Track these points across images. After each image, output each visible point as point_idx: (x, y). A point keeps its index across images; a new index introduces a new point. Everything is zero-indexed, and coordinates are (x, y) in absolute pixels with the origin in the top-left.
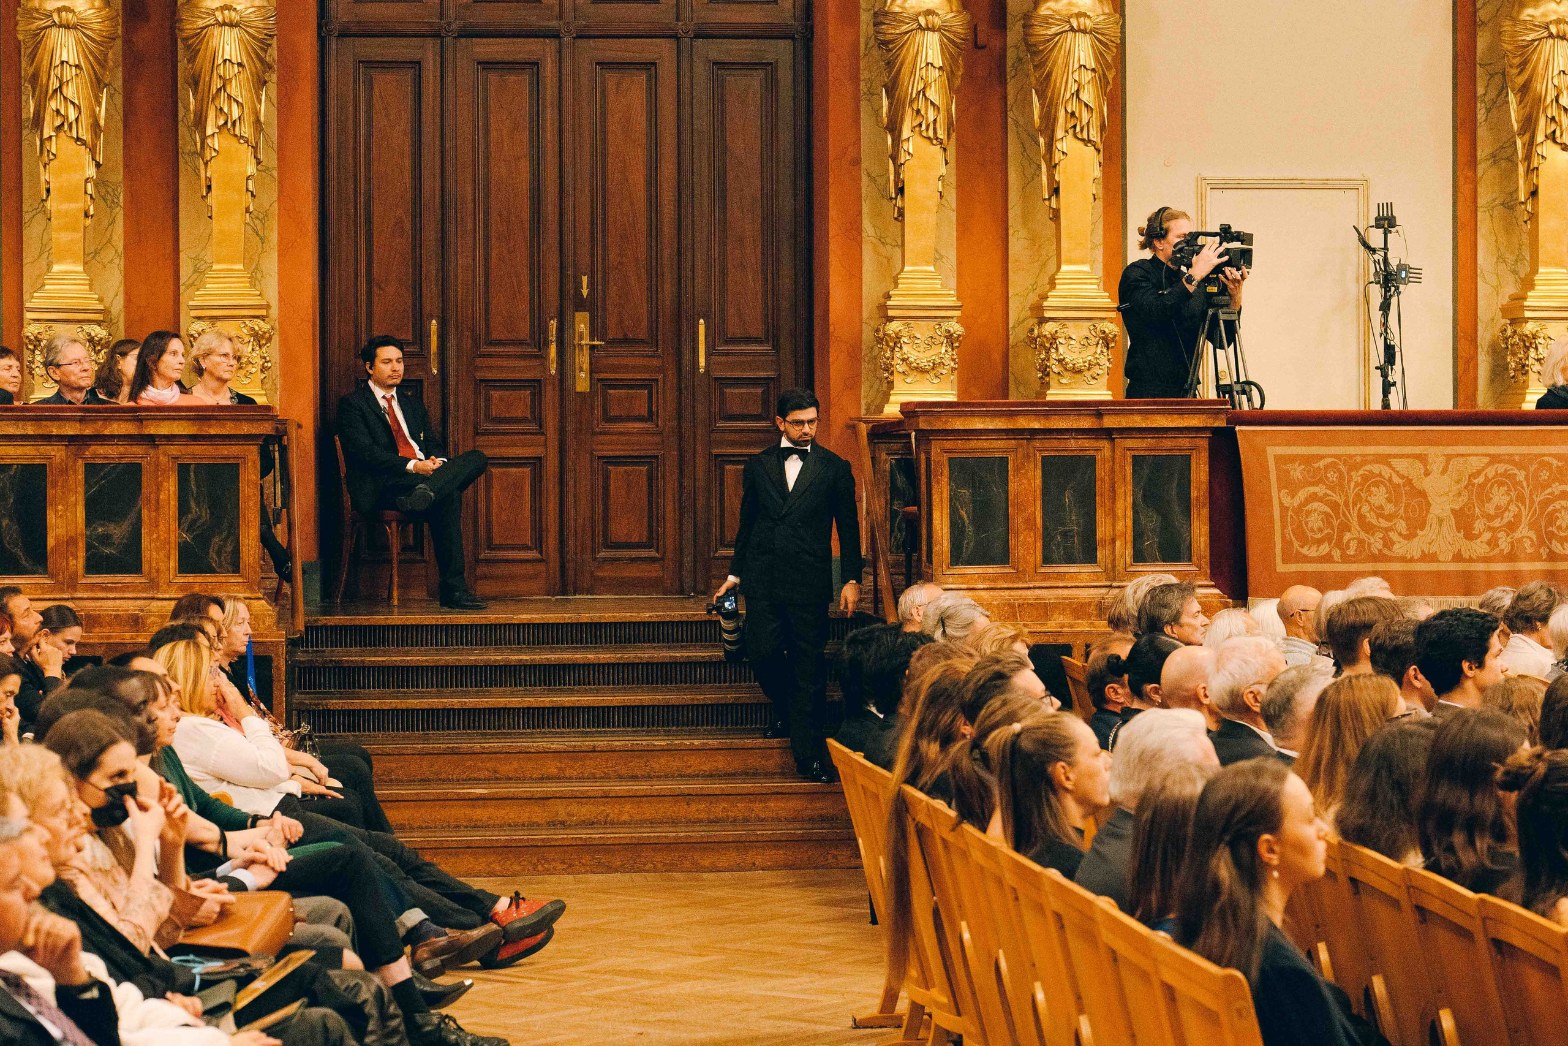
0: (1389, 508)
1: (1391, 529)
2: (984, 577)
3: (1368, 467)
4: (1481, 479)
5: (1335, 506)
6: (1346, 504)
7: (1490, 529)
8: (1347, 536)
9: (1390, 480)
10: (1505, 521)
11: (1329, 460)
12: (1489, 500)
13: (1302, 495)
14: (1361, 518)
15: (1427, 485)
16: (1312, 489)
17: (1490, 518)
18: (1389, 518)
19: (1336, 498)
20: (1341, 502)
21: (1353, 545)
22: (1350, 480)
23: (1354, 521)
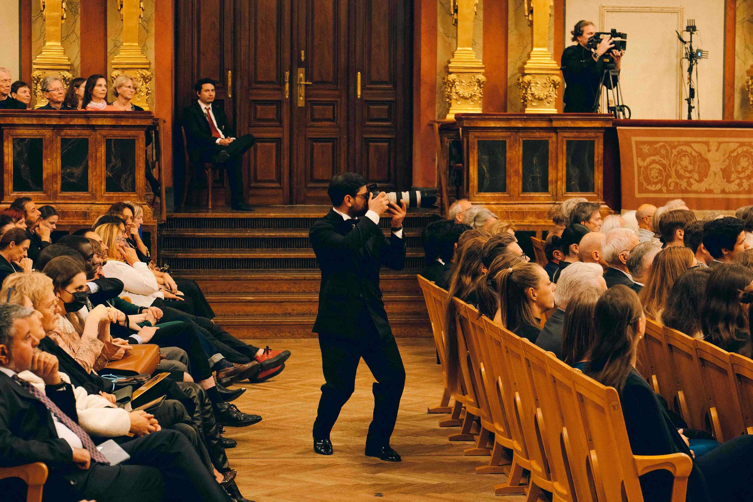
0: (690, 167)
1: (691, 177)
2: (494, 199)
3: (680, 147)
4: (735, 154)
5: (664, 166)
6: (670, 165)
7: (739, 178)
8: (670, 180)
9: (691, 153)
10: (746, 174)
11: (662, 144)
12: (739, 164)
13: (649, 160)
14: (677, 172)
15: (709, 156)
16: (653, 158)
17: (739, 173)
18: (690, 172)
19: (664, 162)
20: (667, 164)
21: (673, 185)
22: (672, 153)
23: (673, 174)
